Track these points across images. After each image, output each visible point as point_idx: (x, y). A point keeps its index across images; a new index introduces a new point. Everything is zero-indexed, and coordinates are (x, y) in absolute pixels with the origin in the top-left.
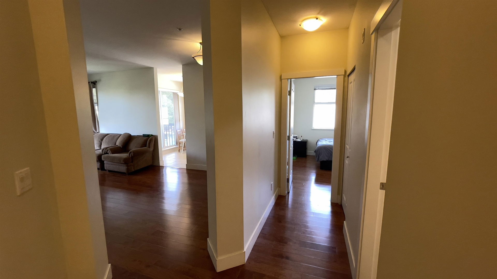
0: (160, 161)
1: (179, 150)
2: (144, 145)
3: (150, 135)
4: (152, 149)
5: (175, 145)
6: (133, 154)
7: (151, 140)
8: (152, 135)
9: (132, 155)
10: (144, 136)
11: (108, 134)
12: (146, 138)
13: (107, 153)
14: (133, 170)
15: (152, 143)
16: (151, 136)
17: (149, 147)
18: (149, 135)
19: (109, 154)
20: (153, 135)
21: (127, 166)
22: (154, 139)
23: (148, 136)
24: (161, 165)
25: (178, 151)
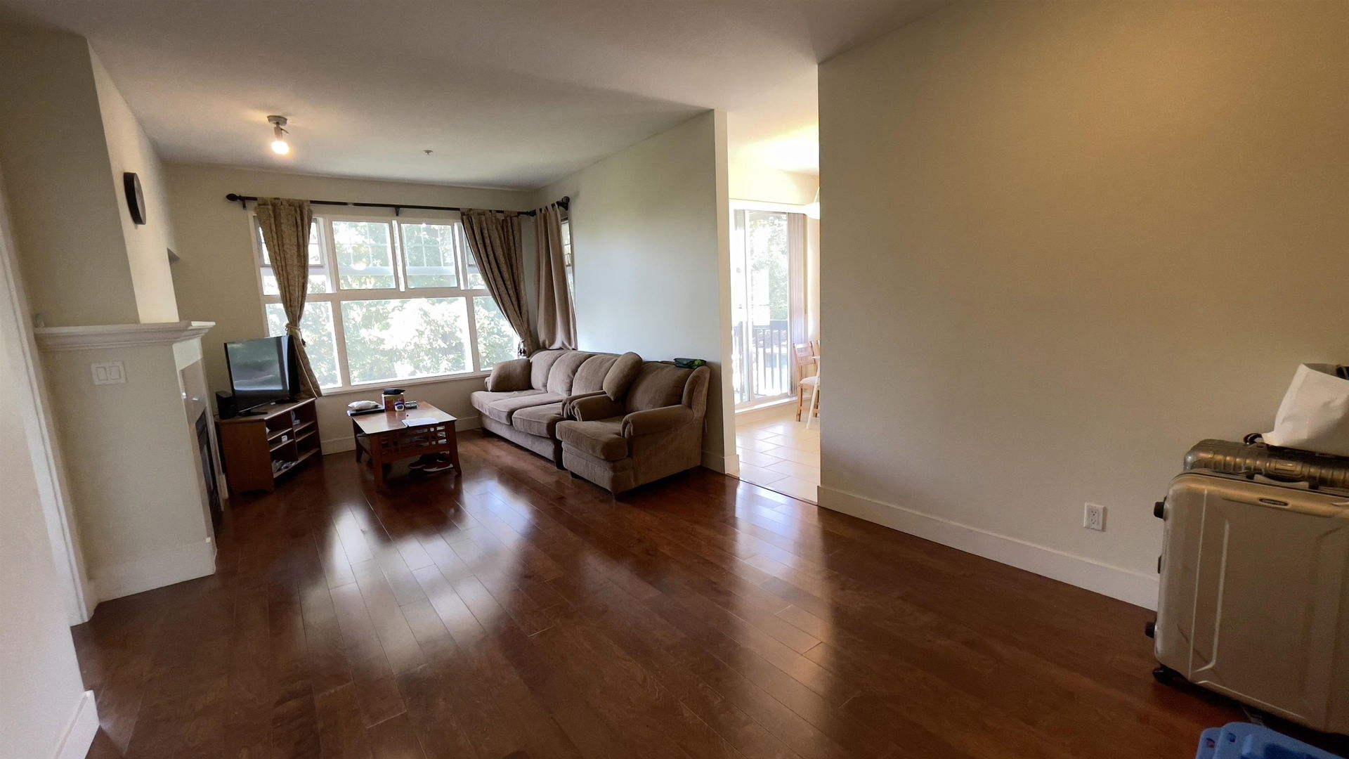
0: (725, 458)
1: (800, 415)
2: (674, 396)
3: (696, 363)
4: (698, 412)
5: (786, 396)
6: (632, 428)
7: (695, 382)
8: (704, 363)
9: (630, 432)
10: (678, 363)
11: (591, 355)
12: (682, 372)
13: (571, 417)
14: (633, 485)
15: (702, 391)
16: (698, 367)
17: (690, 406)
18: (693, 361)
19: (576, 420)
20: (705, 361)
21: (615, 470)
22: (708, 376)
23: (690, 364)
24: (729, 470)
25: (795, 416)
